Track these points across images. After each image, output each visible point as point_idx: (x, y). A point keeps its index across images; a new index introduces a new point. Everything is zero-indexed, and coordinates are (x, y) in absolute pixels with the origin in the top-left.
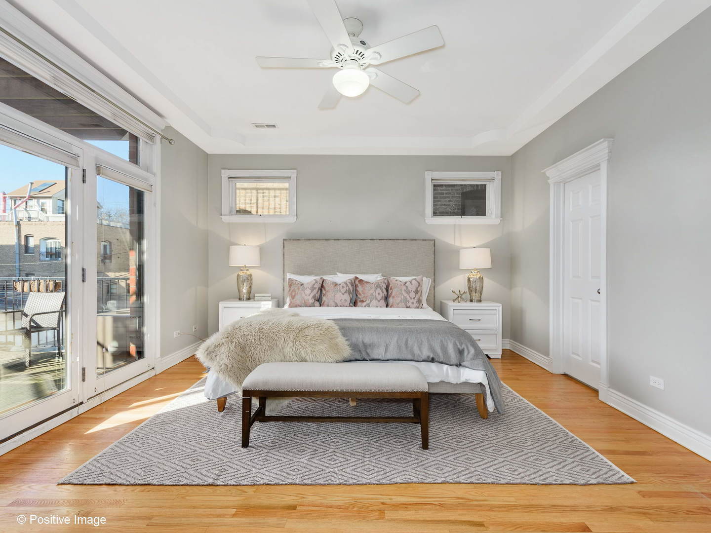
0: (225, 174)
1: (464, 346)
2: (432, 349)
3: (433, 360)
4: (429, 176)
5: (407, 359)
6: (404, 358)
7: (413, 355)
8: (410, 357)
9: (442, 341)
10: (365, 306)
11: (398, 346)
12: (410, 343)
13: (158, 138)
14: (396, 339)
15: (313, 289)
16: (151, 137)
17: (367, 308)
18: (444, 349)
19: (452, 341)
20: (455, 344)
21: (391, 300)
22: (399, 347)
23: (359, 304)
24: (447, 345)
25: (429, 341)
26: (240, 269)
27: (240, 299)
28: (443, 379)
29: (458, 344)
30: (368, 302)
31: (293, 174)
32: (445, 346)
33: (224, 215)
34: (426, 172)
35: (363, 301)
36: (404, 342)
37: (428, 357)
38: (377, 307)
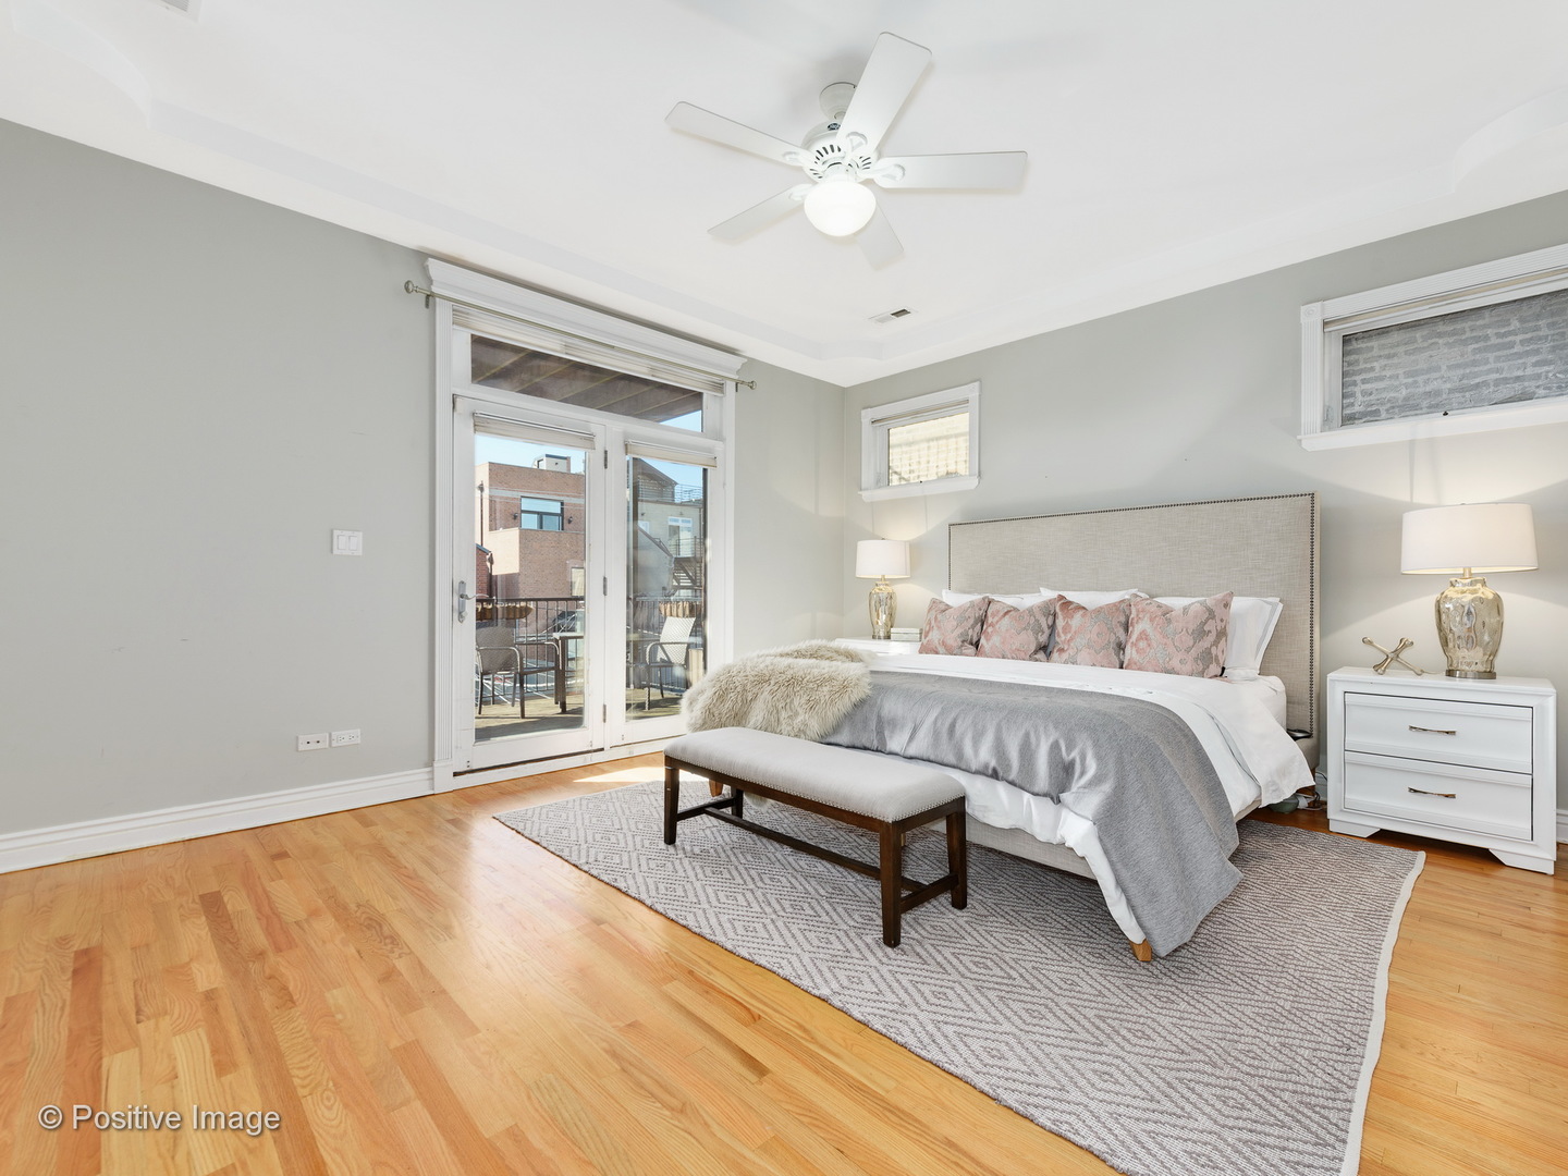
0: (867, 415)
1: (1075, 754)
2: (1000, 750)
3: (995, 775)
4: (1311, 316)
5: (946, 761)
6: (939, 759)
7: (960, 754)
8: (951, 759)
9: (1027, 735)
10: (1066, 662)
11: (935, 732)
12: (959, 729)
13: (730, 387)
14: (935, 715)
15: (962, 618)
16: (719, 387)
17: (1070, 665)
18: (1027, 753)
19: (1051, 740)
20: (1055, 747)
21: (1130, 653)
22: (936, 734)
23: (1055, 655)
24: (1038, 745)
25: (999, 730)
26: (875, 582)
27: (874, 637)
28: (1020, 825)
29: (1063, 749)
30: (1071, 652)
31: (971, 391)
32: (1033, 747)
33: (867, 489)
34: (1303, 308)
35: (1061, 650)
36: (947, 725)
37: (986, 766)
38: (1094, 665)
